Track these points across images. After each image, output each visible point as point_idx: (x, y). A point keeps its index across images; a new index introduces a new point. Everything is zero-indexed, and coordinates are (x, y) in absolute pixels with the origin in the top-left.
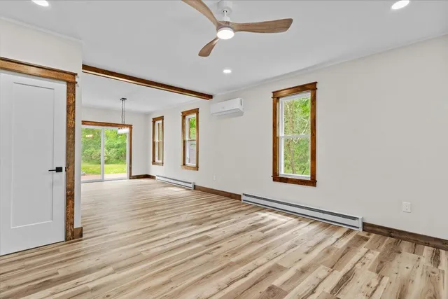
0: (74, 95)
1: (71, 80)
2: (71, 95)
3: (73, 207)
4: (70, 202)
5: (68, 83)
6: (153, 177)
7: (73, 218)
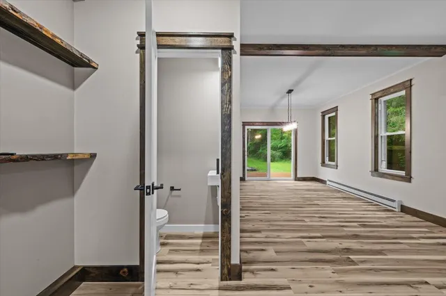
0: (230, 66)
1: (227, 44)
2: (227, 67)
3: (230, 233)
4: (226, 224)
5: (223, 49)
6: (323, 182)
7: (230, 249)
